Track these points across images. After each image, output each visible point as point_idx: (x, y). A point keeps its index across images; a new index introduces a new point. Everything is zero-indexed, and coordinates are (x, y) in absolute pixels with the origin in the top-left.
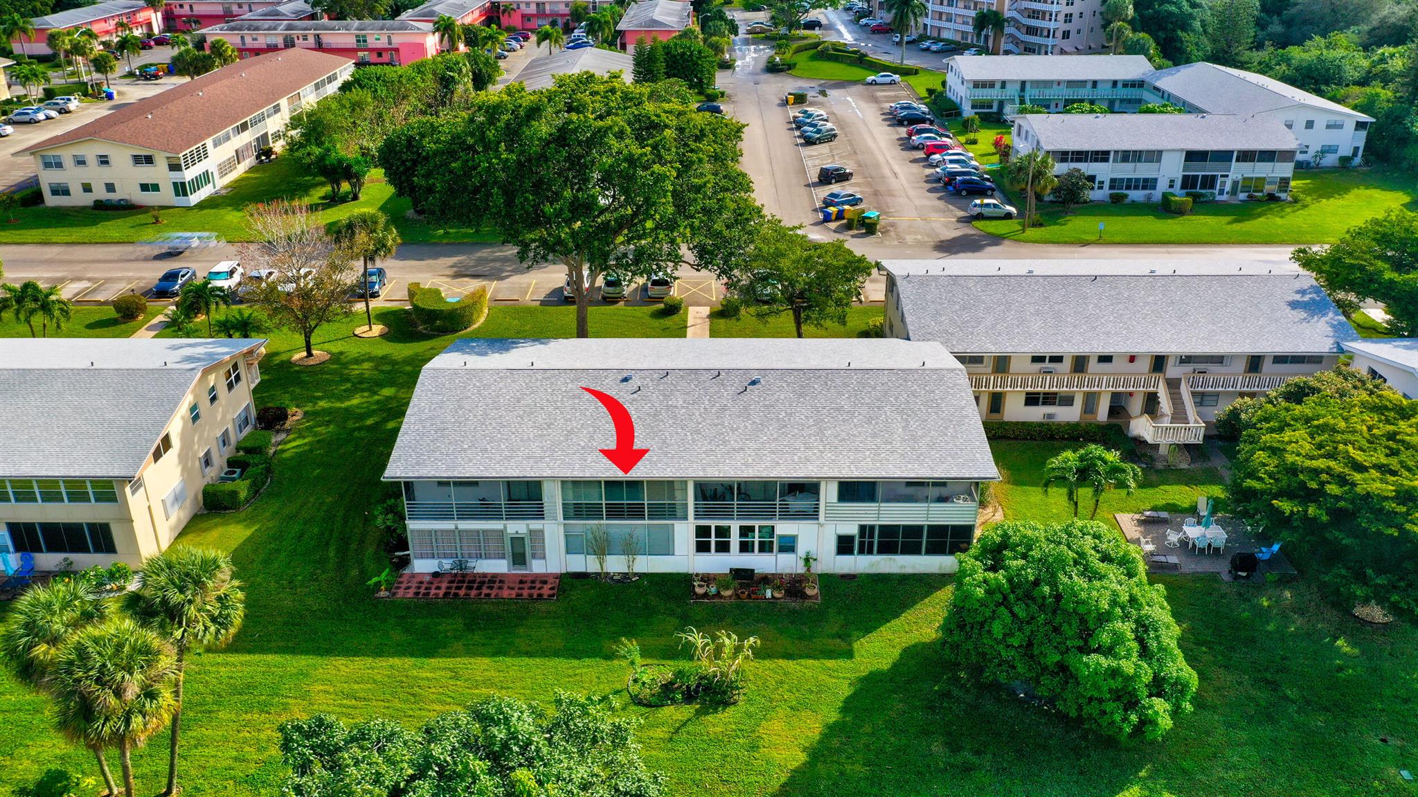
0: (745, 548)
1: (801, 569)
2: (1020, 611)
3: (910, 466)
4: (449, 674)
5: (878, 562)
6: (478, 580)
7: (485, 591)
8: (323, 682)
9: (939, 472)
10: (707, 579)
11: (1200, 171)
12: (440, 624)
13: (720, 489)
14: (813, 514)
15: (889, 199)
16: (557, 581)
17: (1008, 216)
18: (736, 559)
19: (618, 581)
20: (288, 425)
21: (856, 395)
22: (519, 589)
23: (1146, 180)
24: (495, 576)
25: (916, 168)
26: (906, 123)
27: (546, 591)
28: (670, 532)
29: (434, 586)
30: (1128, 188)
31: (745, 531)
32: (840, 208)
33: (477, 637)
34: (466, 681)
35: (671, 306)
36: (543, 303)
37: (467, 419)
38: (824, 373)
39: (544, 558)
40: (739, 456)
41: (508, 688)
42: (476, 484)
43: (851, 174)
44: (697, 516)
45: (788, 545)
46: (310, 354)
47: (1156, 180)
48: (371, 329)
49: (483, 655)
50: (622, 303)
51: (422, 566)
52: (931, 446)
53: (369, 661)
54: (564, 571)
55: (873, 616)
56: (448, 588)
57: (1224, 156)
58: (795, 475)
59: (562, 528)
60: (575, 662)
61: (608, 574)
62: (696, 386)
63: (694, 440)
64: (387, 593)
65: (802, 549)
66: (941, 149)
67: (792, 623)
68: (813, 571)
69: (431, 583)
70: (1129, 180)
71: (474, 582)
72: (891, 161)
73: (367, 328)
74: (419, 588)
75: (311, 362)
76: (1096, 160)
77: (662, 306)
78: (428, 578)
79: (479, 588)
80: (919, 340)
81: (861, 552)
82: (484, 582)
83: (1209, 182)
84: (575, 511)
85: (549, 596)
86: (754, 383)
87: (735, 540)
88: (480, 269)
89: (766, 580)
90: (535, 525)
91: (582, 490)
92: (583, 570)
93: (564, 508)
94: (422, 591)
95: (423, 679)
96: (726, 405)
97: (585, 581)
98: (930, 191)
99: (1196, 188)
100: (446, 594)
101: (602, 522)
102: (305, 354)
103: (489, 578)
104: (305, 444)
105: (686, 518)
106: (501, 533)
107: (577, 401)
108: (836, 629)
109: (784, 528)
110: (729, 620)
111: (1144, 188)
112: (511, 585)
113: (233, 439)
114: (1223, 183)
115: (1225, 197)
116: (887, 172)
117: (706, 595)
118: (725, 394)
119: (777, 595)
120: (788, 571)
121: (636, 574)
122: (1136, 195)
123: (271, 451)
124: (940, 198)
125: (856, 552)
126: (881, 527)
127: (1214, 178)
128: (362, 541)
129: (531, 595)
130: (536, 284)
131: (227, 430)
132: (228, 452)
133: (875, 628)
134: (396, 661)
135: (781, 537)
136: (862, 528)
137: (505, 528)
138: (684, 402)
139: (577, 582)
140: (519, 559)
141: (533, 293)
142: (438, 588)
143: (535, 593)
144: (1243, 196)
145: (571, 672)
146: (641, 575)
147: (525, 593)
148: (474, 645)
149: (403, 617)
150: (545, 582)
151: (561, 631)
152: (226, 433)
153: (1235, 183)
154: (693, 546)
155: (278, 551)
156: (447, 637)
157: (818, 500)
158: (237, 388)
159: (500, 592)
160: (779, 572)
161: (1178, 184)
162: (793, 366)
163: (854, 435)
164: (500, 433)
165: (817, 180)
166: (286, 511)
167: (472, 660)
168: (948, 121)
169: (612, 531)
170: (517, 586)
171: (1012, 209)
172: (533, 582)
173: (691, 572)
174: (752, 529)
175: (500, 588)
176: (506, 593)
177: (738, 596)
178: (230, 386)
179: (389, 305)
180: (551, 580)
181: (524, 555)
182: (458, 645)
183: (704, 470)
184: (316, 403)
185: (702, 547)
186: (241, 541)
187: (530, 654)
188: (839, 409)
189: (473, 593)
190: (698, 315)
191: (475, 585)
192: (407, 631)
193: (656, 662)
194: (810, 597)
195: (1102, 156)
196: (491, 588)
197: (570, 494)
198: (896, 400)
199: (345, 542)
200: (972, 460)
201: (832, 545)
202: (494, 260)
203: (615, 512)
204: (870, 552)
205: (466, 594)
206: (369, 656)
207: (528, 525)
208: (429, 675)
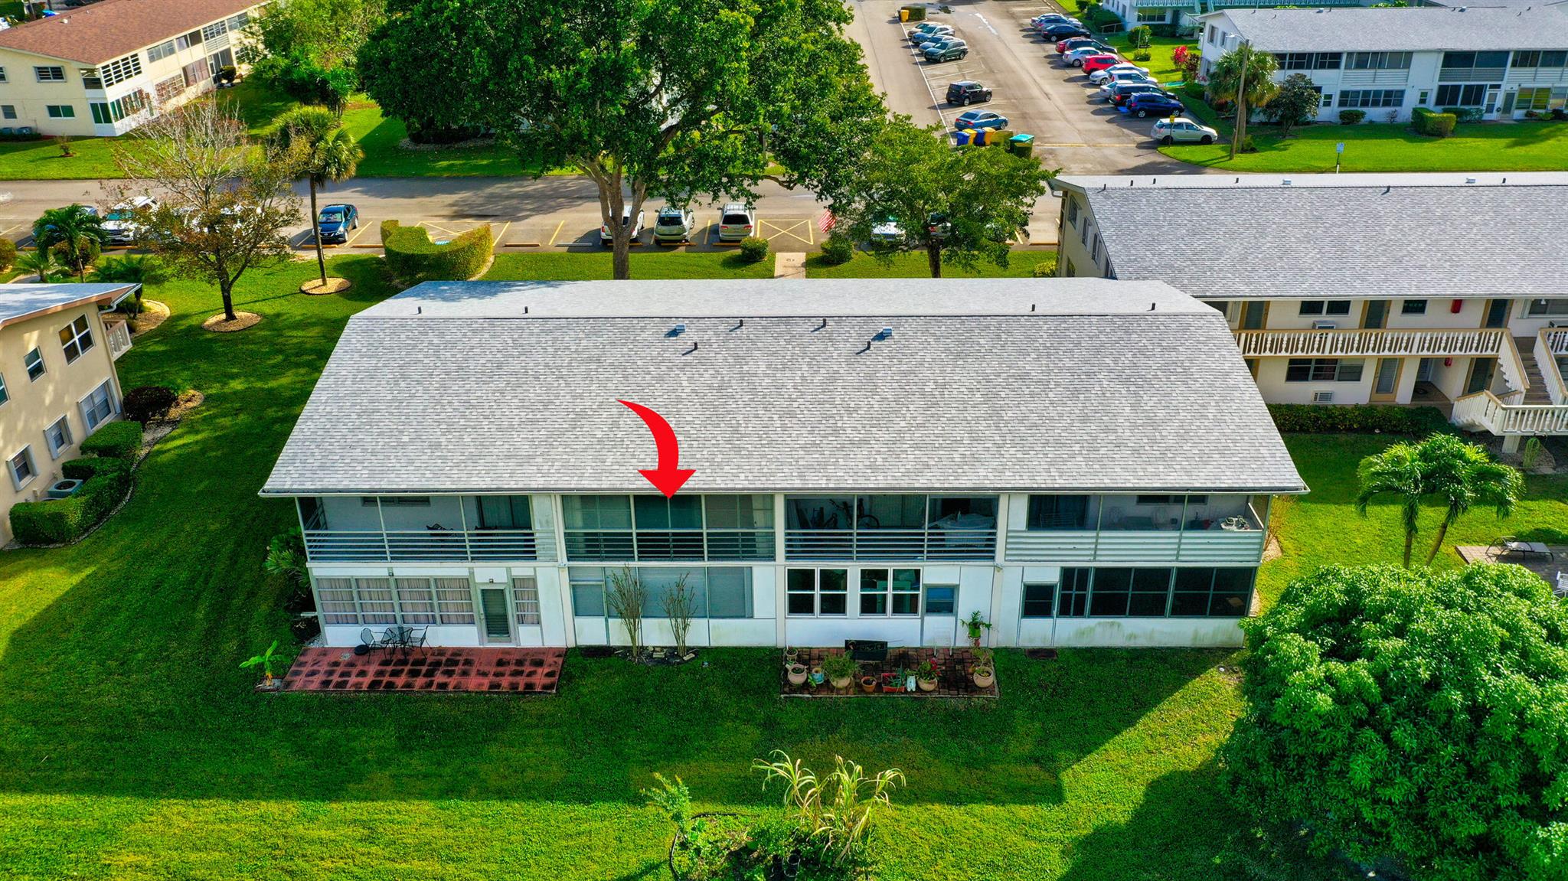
0: (871, 606)
1: (963, 641)
2: (1404, 736)
3: (1150, 469)
4: (362, 832)
5: (1092, 630)
6: (430, 659)
7: (439, 678)
8: (138, 846)
9: (1201, 479)
10: (807, 657)
11: (1463, 80)
12: (355, 738)
13: (828, 510)
14: (985, 551)
15: (1041, 123)
16: (560, 660)
17: (1207, 140)
18: (854, 625)
19: (661, 661)
20: (174, 413)
21: (1049, 355)
22: (496, 675)
23: (1389, 93)
24: (458, 652)
25: (1073, 88)
26: (1054, 39)
27: (540, 679)
28: (744, 581)
29: (355, 671)
30: (1365, 103)
31: (871, 579)
32: (980, 130)
33: (417, 762)
34: (387, 845)
35: (751, 250)
36: (572, 249)
37: (412, 396)
38: (994, 322)
39: (539, 623)
40: (862, 453)
41: (460, 860)
42: (424, 501)
43: (990, 93)
44: (791, 554)
45: (943, 601)
46: (231, 316)
47: (1402, 92)
48: (325, 283)
49: (423, 796)
50: (682, 249)
51: (339, 637)
52: (1183, 437)
53: (225, 806)
54: (571, 645)
55: (1090, 723)
56: (381, 673)
57: (1495, 59)
58: (956, 485)
59: (565, 574)
60: (581, 809)
61: (643, 648)
62: (788, 342)
63: (784, 427)
64: (277, 683)
65: (965, 607)
66: (1106, 63)
67: (954, 735)
68: (983, 644)
69: (351, 664)
70: (1366, 93)
71: (422, 662)
72: (1038, 79)
73: (320, 282)
74: (330, 673)
75: (232, 326)
76: (1322, 66)
77: (739, 252)
78: (347, 657)
79: (430, 674)
80: (1130, 279)
81: (1064, 612)
82: (438, 664)
83: (1475, 95)
84: (584, 547)
85: (545, 687)
86: (881, 337)
87: (854, 593)
88: (490, 208)
89: (906, 659)
90: (521, 568)
91: (598, 511)
92: (603, 642)
93: (567, 541)
94: (335, 678)
95: (312, 842)
96: (837, 372)
97: (606, 661)
98: (1095, 113)
99: (1456, 104)
100: (374, 685)
101: (631, 564)
102: (223, 316)
103: (448, 656)
104: (197, 442)
105: (772, 557)
106: (466, 583)
107: (593, 366)
108: (1028, 747)
109: (935, 573)
110: (845, 732)
111: (1387, 103)
112: (483, 668)
113: (77, 434)
114: (1493, 97)
115: (1494, 116)
116: (1035, 92)
117: (805, 686)
118: (835, 355)
119: (925, 686)
120: (941, 643)
121: (689, 649)
122: (1376, 113)
123: (143, 453)
124: (1109, 121)
125: (1055, 612)
126: (1098, 570)
127: (1481, 89)
128: (252, 594)
129: (514, 686)
130: (564, 225)
131: (64, 419)
132: (67, 454)
133: (1097, 745)
134: (271, 807)
135: (931, 589)
136: (1067, 573)
137: (472, 573)
138: (769, 367)
139: (590, 662)
140: (497, 624)
141: (559, 237)
142: (362, 673)
143: (521, 681)
144: (1518, 114)
145: (571, 828)
146: (698, 651)
147: (505, 682)
148: (410, 776)
149: (297, 725)
150: (539, 663)
151: (561, 751)
152: (62, 425)
153: (1509, 97)
154: (783, 603)
155: (115, 610)
156: (365, 761)
157: (994, 526)
158: (84, 357)
159: (463, 680)
160: (925, 645)
161: (1432, 97)
162: (943, 312)
163: (1052, 419)
164: (463, 416)
165: (945, 101)
166: (144, 545)
167: (403, 806)
168: (1107, 36)
169: (648, 578)
170: (493, 669)
171: (1211, 131)
172: (520, 663)
173: (780, 645)
174: (882, 575)
175: (465, 673)
176: (473, 683)
177: (859, 687)
178: (71, 353)
179: (356, 253)
180: (550, 660)
181: (504, 618)
182: (382, 777)
183: (801, 476)
184: (226, 384)
185: (799, 605)
186: (59, 593)
187: (503, 795)
188: (1023, 377)
189: (420, 681)
190: (791, 263)
191: (424, 669)
192: (300, 750)
193: (720, 808)
194: (980, 689)
195: (1331, 60)
196: (449, 673)
197: (578, 518)
198: (1116, 362)
199: (226, 592)
200: (1256, 459)
201: (1015, 600)
202: (508, 198)
203: (652, 548)
204: (1079, 612)
205: (408, 685)
206: (227, 797)
207: (509, 569)
208: (324, 834)
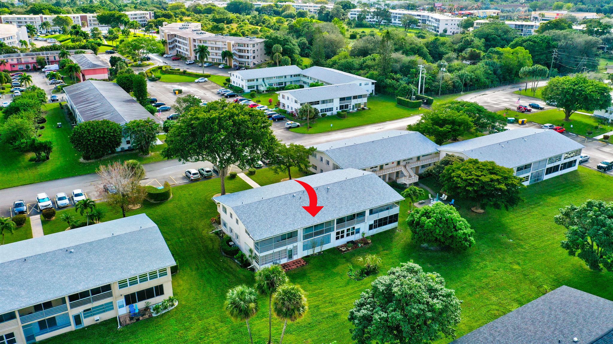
0: (348, 235)
1: (363, 237)
7: (287, 268)
11: (344, 103)
14: (364, 221)
17: (298, 126)
18: (346, 239)
19: (318, 255)
23: (330, 108)
24: (287, 263)
28: (330, 236)
30: (326, 111)
31: (348, 230)
39: (298, 254)
44: (337, 229)
45: (358, 232)
47: (332, 108)
54: (302, 257)
57: (349, 98)
59: (302, 243)
61: (315, 254)
65: (361, 232)
68: (366, 237)
70: (326, 109)
76: (316, 104)
81: (374, 228)
83: (347, 106)
84: (306, 237)
87: (345, 234)
89: (357, 242)
90: (295, 244)
91: (308, 230)
92: (308, 255)
93: (303, 237)
99: (343, 109)
101: (313, 238)
105: (334, 231)
106: (286, 250)
109: (356, 227)
111: (330, 111)
114: (350, 106)
115: (351, 111)
117: (345, 251)
119: (362, 245)
120: (360, 238)
122: (328, 113)
126: (379, 219)
127: (348, 105)
129: (301, 266)
135: (356, 230)
136: (374, 221)
137: (287, 248)
144: (356, 109)
145: (335, 280)
146: (324, 251)
151: (318, 271)
153: (353, 106)
154: (335, 239)
157: (365, 216)
160: (357, 239)
161: (339, 108)
168: (243, 94)
169: (315, 240)
171: (298, 124)
172: (295, 262)
173: (337, 246)
176: (293, 267)
177: (352, 248)
180: (301, 260)
181: (292, 255)
183: (337, 216)
185: (338, 238)
188: (355, 191)
194: (369, 243)
195: (317, 103)
196: (290, 266)
197: (305, 232)
201: (368, 228)
203: (316, 234)
204: (376, 228)
207: (293, 245)
